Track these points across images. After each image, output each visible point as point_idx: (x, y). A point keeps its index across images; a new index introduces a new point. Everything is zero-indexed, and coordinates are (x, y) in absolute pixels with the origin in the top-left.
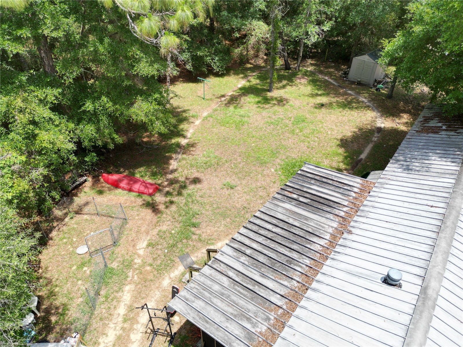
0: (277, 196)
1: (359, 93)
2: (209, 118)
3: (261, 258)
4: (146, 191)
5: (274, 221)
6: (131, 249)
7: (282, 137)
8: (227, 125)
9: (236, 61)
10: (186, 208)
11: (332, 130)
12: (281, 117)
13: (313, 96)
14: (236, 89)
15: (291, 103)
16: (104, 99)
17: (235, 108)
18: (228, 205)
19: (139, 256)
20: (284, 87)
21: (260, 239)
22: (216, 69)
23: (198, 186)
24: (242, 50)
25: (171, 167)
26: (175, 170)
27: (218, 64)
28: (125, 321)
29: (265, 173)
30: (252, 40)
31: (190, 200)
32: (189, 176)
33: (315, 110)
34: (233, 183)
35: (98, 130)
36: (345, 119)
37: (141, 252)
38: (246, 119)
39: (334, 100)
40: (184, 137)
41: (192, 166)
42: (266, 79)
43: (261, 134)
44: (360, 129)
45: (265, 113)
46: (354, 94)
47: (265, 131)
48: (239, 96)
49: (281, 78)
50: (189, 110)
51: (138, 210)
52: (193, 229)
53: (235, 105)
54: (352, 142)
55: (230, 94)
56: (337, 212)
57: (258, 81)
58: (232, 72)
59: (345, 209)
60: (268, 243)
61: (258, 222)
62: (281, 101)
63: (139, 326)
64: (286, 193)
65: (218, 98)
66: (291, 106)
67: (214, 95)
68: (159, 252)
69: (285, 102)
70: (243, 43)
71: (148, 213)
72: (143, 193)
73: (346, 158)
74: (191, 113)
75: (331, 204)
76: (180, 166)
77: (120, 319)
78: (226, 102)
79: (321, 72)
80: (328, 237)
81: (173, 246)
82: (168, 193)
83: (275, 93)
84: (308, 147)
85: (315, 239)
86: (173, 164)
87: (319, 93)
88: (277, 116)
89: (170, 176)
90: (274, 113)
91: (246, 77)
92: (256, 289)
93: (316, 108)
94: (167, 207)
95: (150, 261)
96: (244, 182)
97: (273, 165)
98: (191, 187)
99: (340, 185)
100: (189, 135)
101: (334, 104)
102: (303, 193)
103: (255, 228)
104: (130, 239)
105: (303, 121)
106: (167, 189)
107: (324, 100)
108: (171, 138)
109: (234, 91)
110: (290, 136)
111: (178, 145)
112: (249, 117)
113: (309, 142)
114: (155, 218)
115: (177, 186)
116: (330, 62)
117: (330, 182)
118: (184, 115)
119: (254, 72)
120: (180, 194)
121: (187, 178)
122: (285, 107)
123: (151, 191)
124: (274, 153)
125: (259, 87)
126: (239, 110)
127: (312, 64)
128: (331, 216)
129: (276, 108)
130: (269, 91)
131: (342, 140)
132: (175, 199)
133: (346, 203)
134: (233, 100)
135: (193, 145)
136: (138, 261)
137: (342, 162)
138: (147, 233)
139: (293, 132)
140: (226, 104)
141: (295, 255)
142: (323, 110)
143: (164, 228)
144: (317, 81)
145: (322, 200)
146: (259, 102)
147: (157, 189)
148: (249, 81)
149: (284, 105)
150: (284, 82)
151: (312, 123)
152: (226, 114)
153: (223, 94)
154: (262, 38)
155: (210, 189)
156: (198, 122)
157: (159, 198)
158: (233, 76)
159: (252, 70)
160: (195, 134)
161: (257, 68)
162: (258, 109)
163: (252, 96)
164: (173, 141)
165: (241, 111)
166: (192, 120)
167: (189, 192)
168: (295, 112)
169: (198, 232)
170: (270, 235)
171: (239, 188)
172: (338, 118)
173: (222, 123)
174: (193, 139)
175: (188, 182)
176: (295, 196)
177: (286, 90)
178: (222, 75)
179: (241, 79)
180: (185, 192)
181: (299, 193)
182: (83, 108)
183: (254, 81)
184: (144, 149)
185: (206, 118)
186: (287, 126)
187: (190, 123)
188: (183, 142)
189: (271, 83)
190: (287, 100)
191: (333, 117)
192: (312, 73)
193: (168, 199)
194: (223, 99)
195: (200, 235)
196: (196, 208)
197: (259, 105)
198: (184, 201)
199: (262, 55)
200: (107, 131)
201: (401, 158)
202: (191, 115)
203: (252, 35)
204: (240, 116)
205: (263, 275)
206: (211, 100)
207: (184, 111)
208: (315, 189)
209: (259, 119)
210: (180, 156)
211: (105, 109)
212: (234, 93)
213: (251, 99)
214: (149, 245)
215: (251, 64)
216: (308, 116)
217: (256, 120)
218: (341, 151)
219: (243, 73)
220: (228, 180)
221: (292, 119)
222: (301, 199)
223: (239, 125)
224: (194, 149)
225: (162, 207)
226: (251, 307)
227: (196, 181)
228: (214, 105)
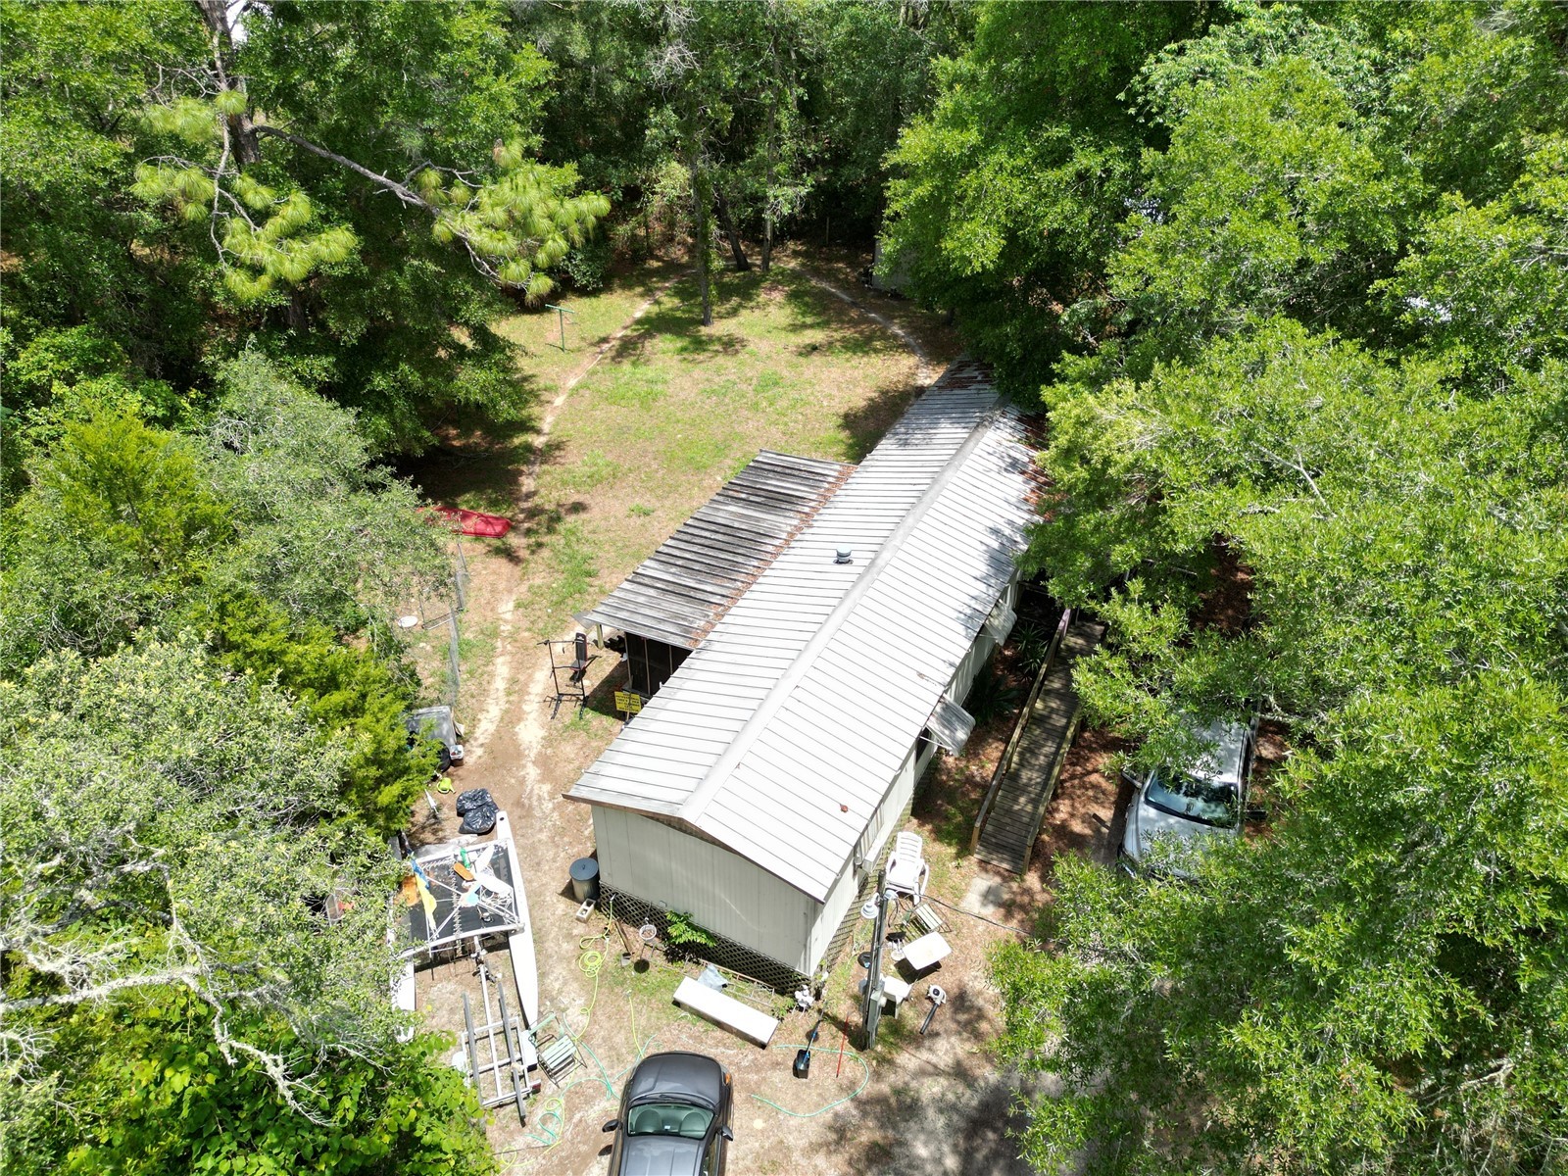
0: (717, 498)
1: (890, 318)
2: (581, 391)
3: (697, 567)
4: (489, 530)
5: (713, 528)
6: (489, 614)
7: (734, 417)
8: (623, 403)
9: (622, 254)
10: (568, 551)
11: (831, 397)
12: (732, 377)
13: (795, 328)
14: (628, 322)
15: (751, 347)
16: (404, 367)
17: (634, 363)
18: (643, 541)
19: (506, 621)
20: (734, 313)
21: (695, 548)
22: (581, 280)
23: (583, 516)
24: (635, 228)
25: (524, 489)
26: (535, 493)
27: (583, 268)
28: (509, 694)
29: (705, 483)
30: (656, 204)
31: (573, 539)
32: (563, 501)
33: (801, 359)
34: (648, 506)
35: (394, 424)
36: (858, 374)
37: (508, 616)
38: (659, 387)
39: (837, 335)
40: (538, 432)
41: (564, 483)
42: (694, 295)
43: (694, 414)
44: (884, 393)
45: (698, 372)
46: (879, 319)
47: (702, 408)
48: (640, 337)
49: (726, 292)
50: (533, 376)
51: (482, 562)
52: (587, 580)
53: (633, 358)
54: (866, 418)
55: (619, 335)
56: (800, 508)
57: (676, 301)
58: (617, 282)
59: (812, 504)
60: (705, 551)
61: (691, 530)
62: (730, 345)
63: (532, 697)
64: (731, 493)
65: (592, 344)
66: (752, 354)
67: (583, 339)
68: (539, 613)
69: (738, 347)
70: (636, 212)
71: (501, 565)
72: (483, 534)
73: (851, 446)
74: (541, 383)
75: (794, 500)
76: (542, 486)
77: (501, 694)
78: (613, 353)
79: (817, 273)
80: (784, 536)
81: (562, 602)
82: (529, 532)
83: (719, 328)
84: (784, 434)
85: (767, 540)
86: (527, 484)
87: (809, 320)
88: (724, 378)
89: (524, 505)
90: (718, 373)
91: (649, 292)
92: (692, 594)
93: (801, 354)
94: (533, 552)
95: (527, 624)
96: (668, 503)
97: (720, 469)
98: (571, 520)
99: (811, 476)
100: (546, 427)
101: (838, 344)
102: (755, 491)
103: (686, 537)
104: (483, 601)
105: (776, 384)
106: (526, 525)
107: (817, 336)
108: (511, 437)
109: (626, 328)
110: (750, 415)
111: (528, 448)
112: (665, 382)
113: (786, 424)
114: (518, 571)
115: (544, 518)
116: (837, 245)
117: (796, 473)
118: (527, 386)
119: (666, 279)
120: (551, 530)
121: (559, 505)
122: (740, 356)
123: (498, 529)
124: (721, 449)
125: (679, 314)
126: (641, 370)
127: (796, 254)
128: (791, 514)
129: (721, 359)
130: (705, 322)
131: (846, 416)
132: (545, 539)
133: (814, 497)
134: (627, 348)
135: (558, 446)
136: (506, 628)
137: (844, 454)
138: (510, 591)
139: (755, 407)
140: (613, 359)
141: (740, 559)
142: (816, 358)
143: (538, 581)
144: (806, 293)
145: (781, 497)
146: (684, 349)
147: (510, 526)
148: (657, 302)
149: (737, 352)
150: (735, 301)
151: (793, 386)
152: (617, 379)
153: (602, 335)
154: (679, 198)
155: (606, 519)
156: (559, 401)
157: (514, 540)
158: (619, 291)
159: (663, 273)
160: (558, 424)
161: (671, 268)
162: (684, 365)
163: (668, 336)
164: (517, 441)
165: (649, 372)
166: (545, 396)
167: (569, 526)
168: (760, 366)
169: (597, 583)
170: (707, 542)
171: (659, 513)
172: (843, 374)
173: (612, 399)
174: (557, 433)
175: (562, 511)
176: (743, 496)
177: (741, 319)
178: (595, 293)
179: (638, 299)
180: (560, 527)
181: (750, 491)
182: (368, 387)
183: (670, 303)
184: (462, 462)
185: (575, 391)
186: (743, 396)
187: (541, 403)
188: (538, 441)
189: (706, 307)
190: (742, 342)
191: (835, 373)
192: (795, 276)
193: (532, 540)
194: (605, 346)
195: (601, 587)
196: (586, 550)
197: (686, 355)
198: (563, 541)
199: (681, 235)
200: (408, 425)
201: (903, 430)
202: (541, 386)
203: (653, 193)
204: (647, 381)
205: (700, 582)
206: (579, 350)
207: (525, 379)
208: (774, 484)
209: (687, 385)
210: (537, 468)
211: (404, 384)
212: (628, 332)
213: (664, 346)
214: (518, 606)
215: (658, 259)
216: (785, 373)
217: (682, 389)
218: (844, 435)
219: (643, 284)
220: (637, 501)
221: (754, 382)
222: (752, 498)
223: (647, 401)
224: (562, 453)
225: (524, 553)
226: (686, 609)
227: (578, 508)
228: (588, 362)
